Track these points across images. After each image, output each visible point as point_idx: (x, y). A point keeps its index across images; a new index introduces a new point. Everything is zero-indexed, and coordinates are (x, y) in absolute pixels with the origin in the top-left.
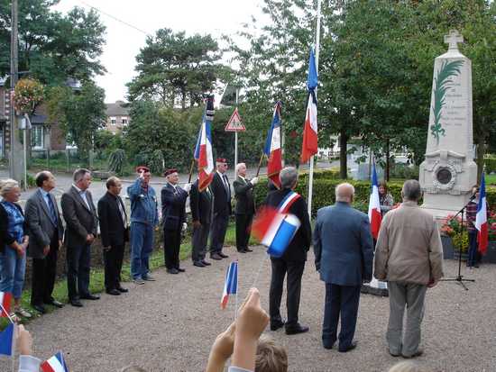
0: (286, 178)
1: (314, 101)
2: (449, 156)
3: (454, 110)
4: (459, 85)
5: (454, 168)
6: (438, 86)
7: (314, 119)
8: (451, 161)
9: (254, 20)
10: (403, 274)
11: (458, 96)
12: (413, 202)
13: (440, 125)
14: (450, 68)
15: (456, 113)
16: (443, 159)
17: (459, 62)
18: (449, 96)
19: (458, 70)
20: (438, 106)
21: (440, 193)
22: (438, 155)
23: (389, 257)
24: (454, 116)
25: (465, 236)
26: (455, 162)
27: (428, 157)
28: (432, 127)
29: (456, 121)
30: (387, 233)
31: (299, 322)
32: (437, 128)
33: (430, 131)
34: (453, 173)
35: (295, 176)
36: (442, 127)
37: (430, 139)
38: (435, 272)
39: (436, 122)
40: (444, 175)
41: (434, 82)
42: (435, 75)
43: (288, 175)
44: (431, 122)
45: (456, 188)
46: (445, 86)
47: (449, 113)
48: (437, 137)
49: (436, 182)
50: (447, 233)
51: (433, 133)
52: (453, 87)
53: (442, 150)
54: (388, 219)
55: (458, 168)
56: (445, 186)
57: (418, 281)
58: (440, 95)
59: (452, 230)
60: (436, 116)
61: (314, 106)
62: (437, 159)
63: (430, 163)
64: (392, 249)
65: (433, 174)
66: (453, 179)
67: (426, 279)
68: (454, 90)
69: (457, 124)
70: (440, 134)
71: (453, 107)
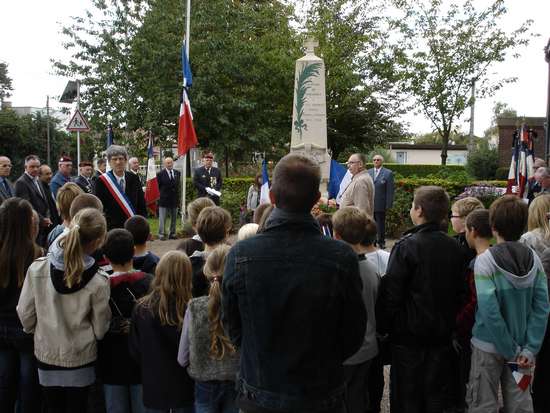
2: (312, 148)
4: (317, 85)
6: (300, 85)
8: (314, 152)
9: (90, 15)
11: (318, 94)
13: (302, 121)
14: (309, 70)
15: (316, 110)
16: (307, 150)
17: (318, 64)
18: (310, 94)
19: (317, 72)
20: (301, 104)
22: (303, 148)
24: (314, 112)
26: (317, 154)
27: (294, 149)
28: (296, 123)
29: (316, 117)
32: (300, 123)
33: (294, 126)
36: (305, 123)
37: (294, 132)
39: (299, 117)
41: (296, 82)
42: (297, 76)
44: (295, 118)
46: (306, 86)
47: (310, 110)
48: (300, 131)
51: (296, 128)
52: (313, 87)
53: (306, 143)
55: (320, 159)
58: (301, 93)
60: (298, 113)
62: (302, 151)
68: (313, 90)
69: (317, 120)
70: (303, 129)
71: (314, 105)
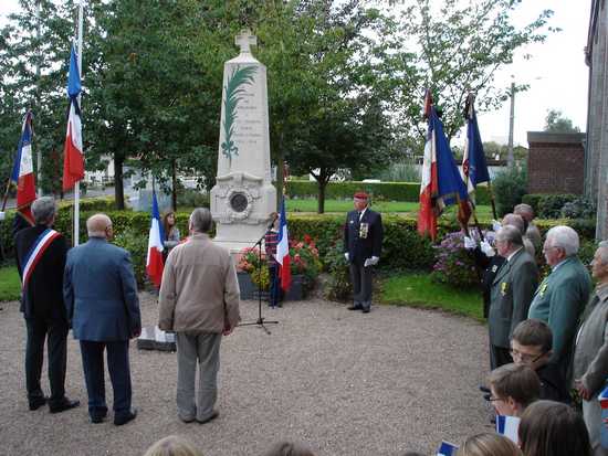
0: (41, 212)
1: (78, 112)
2: (243, 179)
3: (248, 126)
4: (252, 95)
5: (249, 193)
6: (228, 97)
7: (77, 135)
8: (246, 184)
10: (194, 321)
11: (252, 108)
12: (204, 234)
13: (232, 144)
14: (242, 75)
15: (251, 128)
16: (237, 182)
17: (251, 68)
18: (242, 107)
19: (252, 79)
20: (230, 119)
21: (235, 222)
22: (231, 178)
23: (176, 303)
24: (248, 132)
25: (265, 272)
26: (250, 186)
27: (220, 180)
28: (224, 145)
29: (250, 138)
30: (174, 274)
31: (66, 395)
32: (228, 145)
33: (221, 149)
34: (249, 199)
35: (52, 209)
36: (235, 145)
37: (222, 158)
38: (231, 317)
39: (228, 139)
40: (238, 202)
41: (224, 91)
42: (225, 83)
43: (42, 208)
44: (222, 139)
45: (253, 215)
46: (237, 96)
47: (242, 128)
48: (229, 156)
49: (229, 210)
50: (244, 269)
51: (224, 153)
52: (246, 98)
53: (236, 172)
54: (175, 256)
55: (255, 192)
56: (241, 215)
57: (212, 329)
58: (231, 106)
59: (249, 265)
60: (227, 131)
61: (77, 118)
62: (230, 183)
63: (222, 187)
64: (180, 293)
65: (227, 201)
66: (249, 206)
67: (221, 326)
68: (247, 102)
69: (251, 142)
70: (232, 153)
71: (247, 121)
